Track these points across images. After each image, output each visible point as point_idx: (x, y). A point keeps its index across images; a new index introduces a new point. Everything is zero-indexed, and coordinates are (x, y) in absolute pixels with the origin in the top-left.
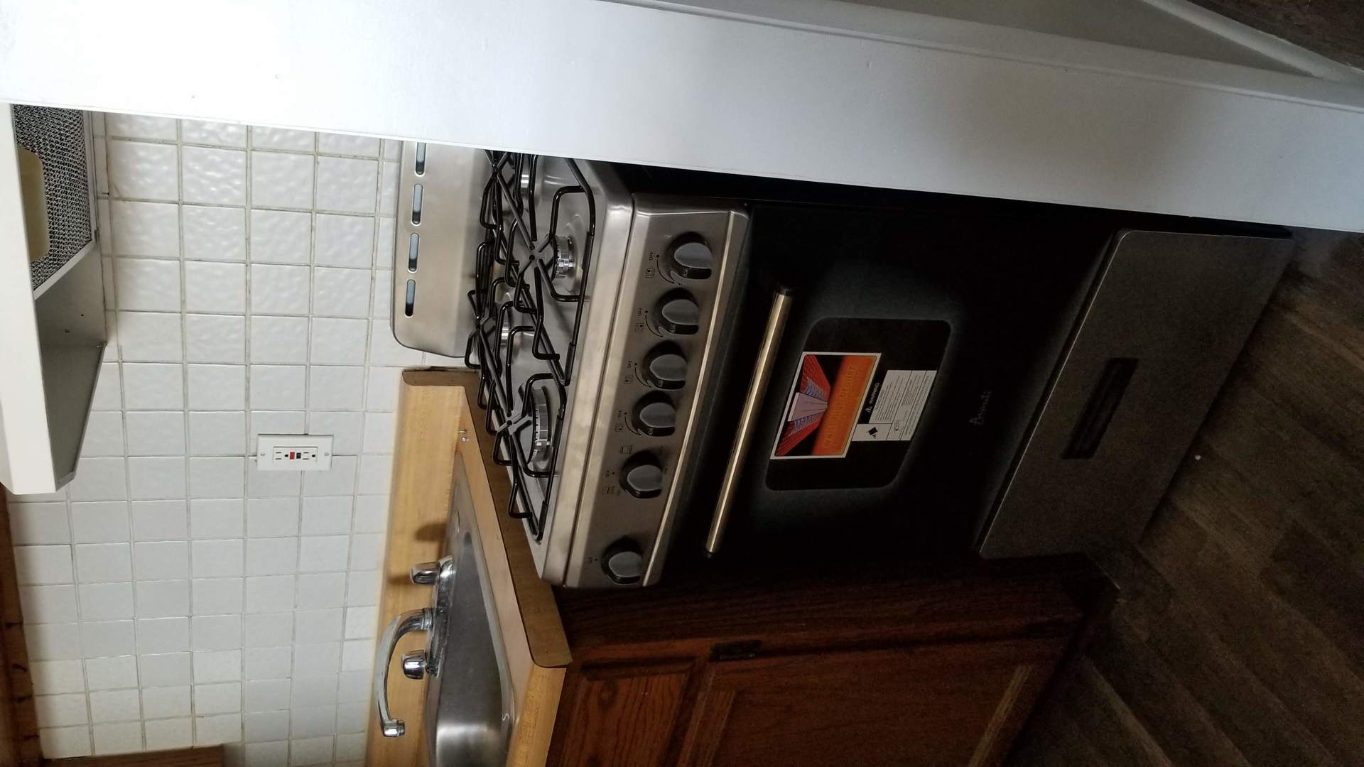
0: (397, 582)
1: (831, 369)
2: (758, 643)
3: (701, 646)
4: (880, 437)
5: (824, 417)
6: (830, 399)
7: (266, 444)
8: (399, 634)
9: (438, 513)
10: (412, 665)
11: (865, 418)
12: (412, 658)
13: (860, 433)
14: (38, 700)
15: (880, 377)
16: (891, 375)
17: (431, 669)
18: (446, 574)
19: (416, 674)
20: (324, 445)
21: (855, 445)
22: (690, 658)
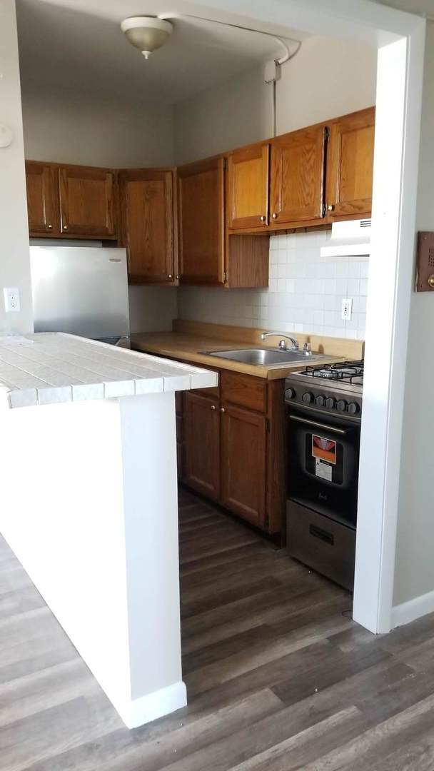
0: (308, 339)
1: (332, 450)
2: (269, 431)
3: (270, 416)
4: (317, 466)
5: (322, 449)
6: (326, 450)
7: (349, 301)
8: (291, 339)
9: (327, 351)
10: (283, 343)
11: (321, 461)
12: (286, 344)
13: (318, 460)
14: (285, 235)
15: (330, 464)
16: (331, 467)
17: (281, 349)
18: (307, 354)
19: (280, 345)
20: (349, 318)
21: (315, 458)
22: (267, 412)
